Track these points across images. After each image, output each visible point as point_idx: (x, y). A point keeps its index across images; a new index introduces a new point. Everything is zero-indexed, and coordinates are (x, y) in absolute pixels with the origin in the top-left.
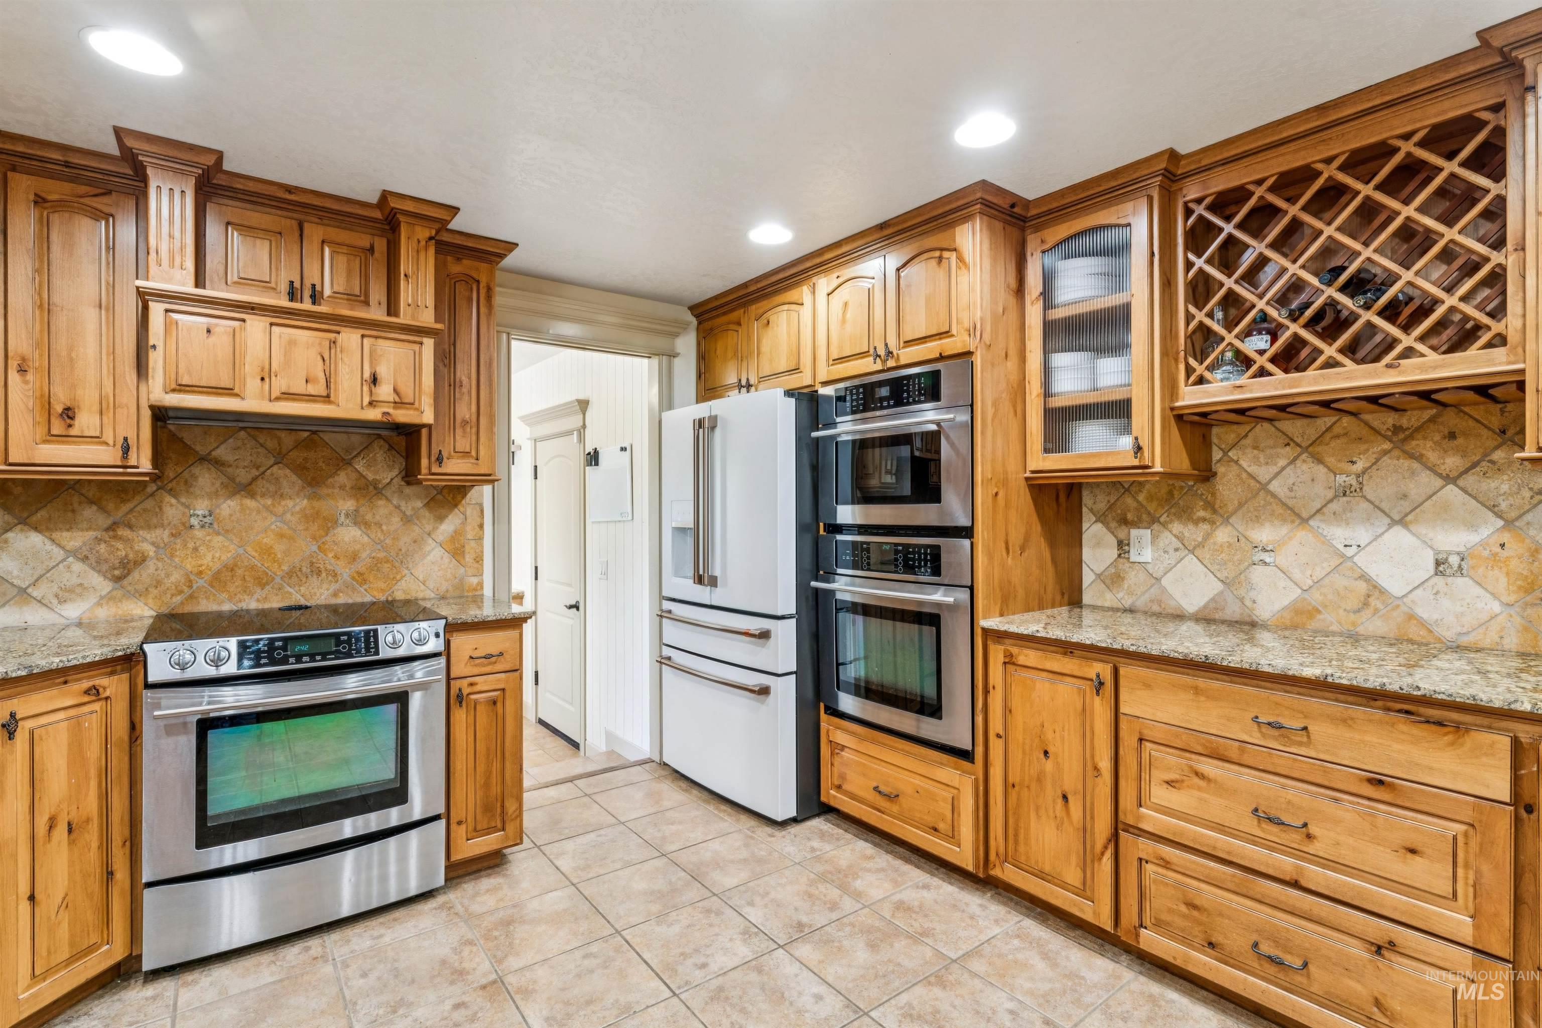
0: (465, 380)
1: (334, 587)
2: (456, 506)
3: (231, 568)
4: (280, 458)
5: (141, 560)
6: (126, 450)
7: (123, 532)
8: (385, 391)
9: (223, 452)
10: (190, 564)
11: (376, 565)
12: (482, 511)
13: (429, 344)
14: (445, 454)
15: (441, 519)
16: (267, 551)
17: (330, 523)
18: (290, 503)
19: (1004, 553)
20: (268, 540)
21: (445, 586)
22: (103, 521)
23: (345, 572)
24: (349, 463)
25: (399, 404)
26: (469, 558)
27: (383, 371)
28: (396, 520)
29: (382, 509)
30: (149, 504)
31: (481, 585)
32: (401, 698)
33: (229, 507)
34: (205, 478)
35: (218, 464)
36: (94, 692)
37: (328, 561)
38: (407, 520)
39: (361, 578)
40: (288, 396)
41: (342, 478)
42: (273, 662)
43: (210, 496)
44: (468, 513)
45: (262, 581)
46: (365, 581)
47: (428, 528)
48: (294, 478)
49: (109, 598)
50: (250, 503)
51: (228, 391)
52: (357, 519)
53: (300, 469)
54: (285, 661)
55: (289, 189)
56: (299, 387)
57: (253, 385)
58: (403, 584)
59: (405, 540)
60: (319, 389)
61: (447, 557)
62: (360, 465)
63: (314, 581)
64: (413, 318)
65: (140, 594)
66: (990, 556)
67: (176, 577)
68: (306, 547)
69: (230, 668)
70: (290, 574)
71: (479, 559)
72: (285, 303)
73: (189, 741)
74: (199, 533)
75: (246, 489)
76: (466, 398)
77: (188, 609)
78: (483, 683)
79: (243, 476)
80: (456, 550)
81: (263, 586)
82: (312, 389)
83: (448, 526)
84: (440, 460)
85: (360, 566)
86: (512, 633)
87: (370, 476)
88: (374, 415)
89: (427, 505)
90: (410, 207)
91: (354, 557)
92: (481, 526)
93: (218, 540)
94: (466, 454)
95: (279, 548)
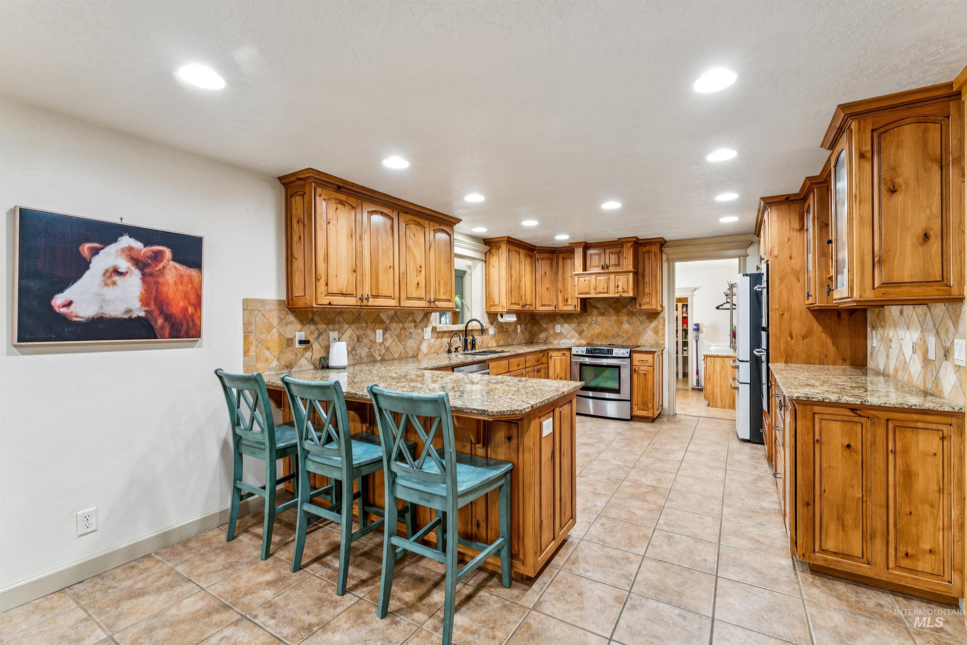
0: (648, 282)
1: (622, 340)
2: (656, 318)
3: (600, 334)
4: (610, 306)
5: (584, 331)
6: (575, 307)
7: (581, 324)
8: (620, 289)
9: (598, 305)
10: (592, 332)
11: (633, 335)
12: (664, 320)
13: (631, 275)
14: (642, 304)
15: (651, 322)
16: (607, 330)
17: (621, 323)
18: (612, 318)
19: (789, 339)
20: (607, 327)
21: (652, 343)
22: (577, 322)
23: (625, 337)
24: (626, 306)
25: (624, 292)
26: (660, 334)
27: (620, 284)
28: (638, 322)
29: (635, 319)
30: (585, 318)
31: (664, 343)
32: (618, 367)
33: (600, 319)
34: (595, 312)
35: (597, 308)
36: (564, 354)
37: (621, 333)
38: (641, 323)
39: (629, 338)
40: (600, 293)
41: (625, 311)
42: (592, 353)
43: (597, 316)
44: (660, 320)
45: (606, 337)
46: (630, 339)
47: (647, 325)
48: (613, 311)
49: (578, 339)
50: (604, 318)
51: (588, 293)
52: (629, 323)
53: (614, 309)
54: (593, 353)
55: (601, 243)
56: (601, 290)
57: (593, 291)
58: (640, 341)
59: (641, 328)
60: (605, 290)
61: (653, 334)
62: (629, 307)
63: (618, 338)
64: (627, 268)
65: (583, 338)
66: (778, 339)
67: (590, 335)
68: (616, 329)
69: (584, 353)
70: (613, 336)
71: (663, 335)
72: (601, 271)
73: (578, 367)
74: (594, 325)
75: (602, 314)
76: (648, 286)
77: (592, 343)
78: (642, 368)
79: (602, 311)
80: (656, 332)
81: (606, 338)
82: (604, 291)
83: (653, 325)
84: (640, 306)
85: (629, 335)
86: (651, 356)
87: (631, 310)
88: (617, 295)
89: (647, 318)
90: (624, 240)
91: (627, 333)
92: (664, 325)
93: (598, 327)
94: (648, 303)
95: (610, 329)
